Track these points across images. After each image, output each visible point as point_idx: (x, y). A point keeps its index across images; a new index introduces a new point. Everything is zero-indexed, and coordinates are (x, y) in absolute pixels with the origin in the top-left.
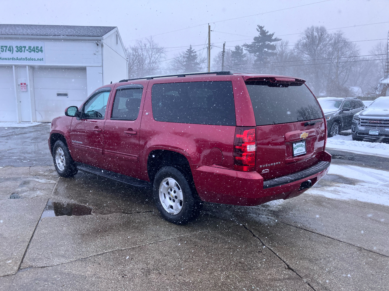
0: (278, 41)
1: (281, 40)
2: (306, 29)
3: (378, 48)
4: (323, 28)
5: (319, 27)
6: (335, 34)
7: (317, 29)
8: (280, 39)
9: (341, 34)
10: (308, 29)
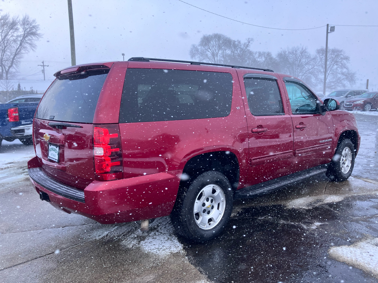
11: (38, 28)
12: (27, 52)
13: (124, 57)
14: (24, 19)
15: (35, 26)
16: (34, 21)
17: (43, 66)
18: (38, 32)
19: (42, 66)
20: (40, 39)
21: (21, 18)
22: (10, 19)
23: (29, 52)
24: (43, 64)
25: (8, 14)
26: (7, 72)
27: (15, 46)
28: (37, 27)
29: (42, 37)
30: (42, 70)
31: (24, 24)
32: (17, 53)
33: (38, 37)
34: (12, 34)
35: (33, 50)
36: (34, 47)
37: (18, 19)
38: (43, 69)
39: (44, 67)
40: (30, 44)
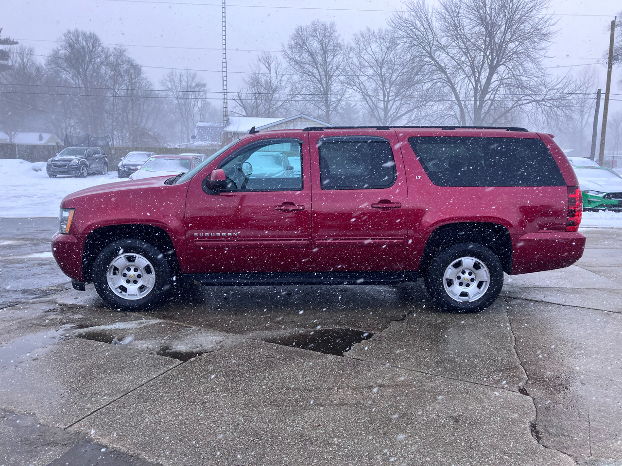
0: (11, 44)
1: (17, 43)
2: (66, 32)
3: (170, 77)
4: (94, 35)
5: (88, 33)
6: (115, 49)
7: (84, 34)
8: (15, 40)
9: (124, 51)
10: (69, 32)
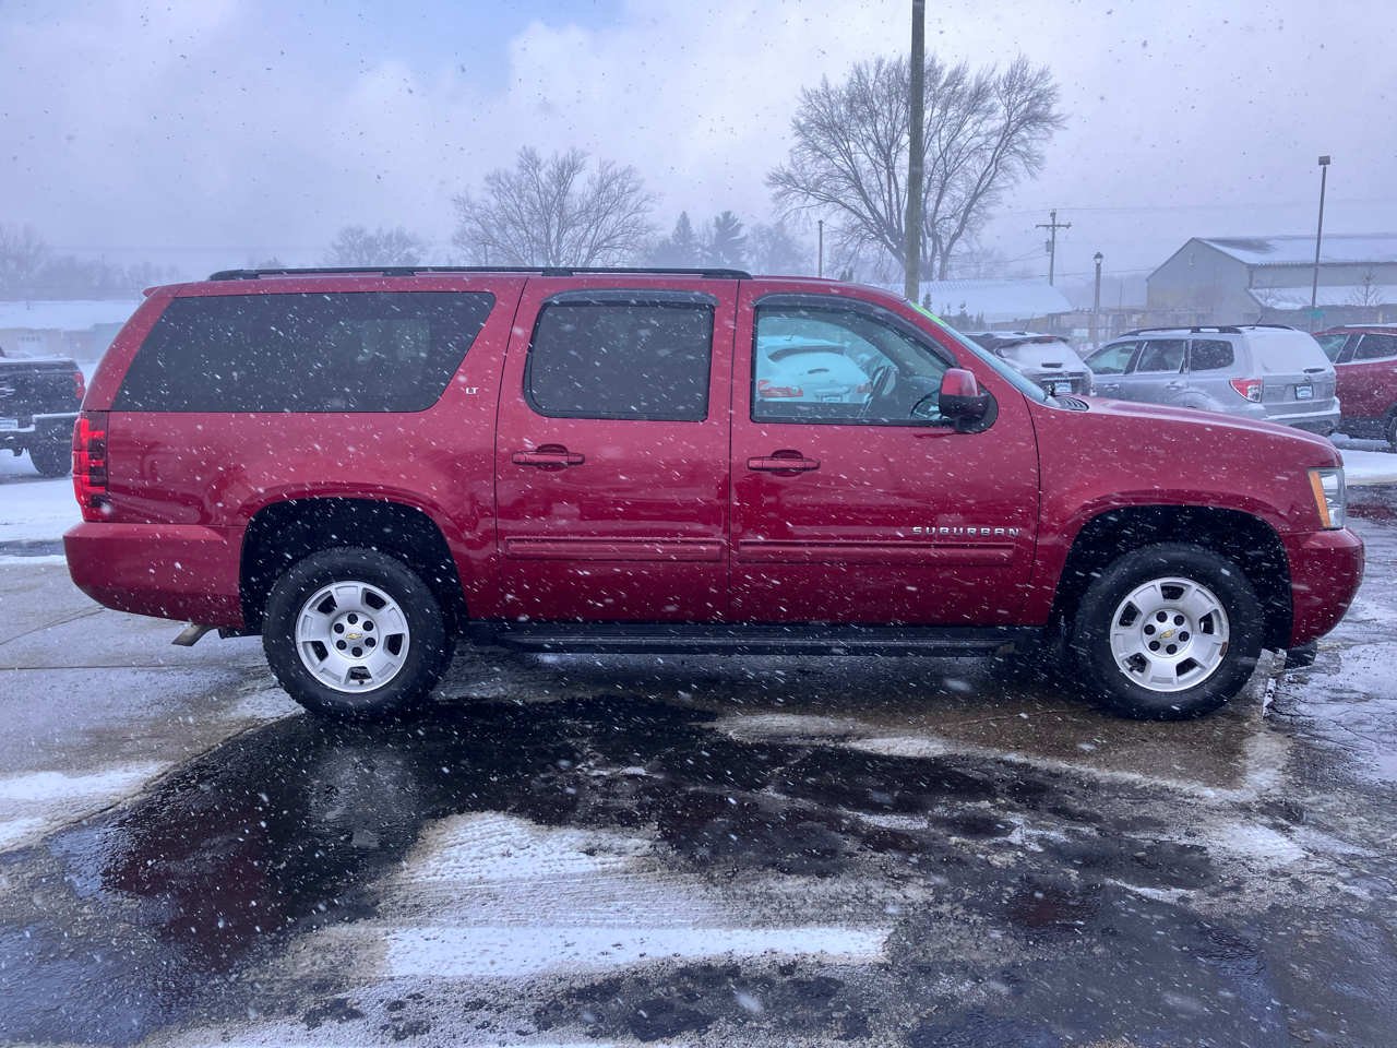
11: (1055, 97)
12: (1011, 181)
13: (1325, 169)
14: (1011, 76)
15: (1045, 91)
16: (1042, 74)
17: (1053, 226)
18: (1054, 111)
19: (1048, 226)
20: (1057, 134)
21: (1003, 71)
22: (970, 81)
23: (1017, 181)
24: (1054, 220)
25: (963, 63)
26: (945, 255)
27: (975, 166)
28: (1050, 95)
29: (1065, 128)
30: (1048, 242)
31: (1009, 90)
32: (980, 190)
33: (1050, 127)
34: (976, 128)
35: (1032, 175)
36: (1036, 164)
37: (995, 76)
38: (1051, 240)
39: (1053, 232)
40: (1024, 156)
